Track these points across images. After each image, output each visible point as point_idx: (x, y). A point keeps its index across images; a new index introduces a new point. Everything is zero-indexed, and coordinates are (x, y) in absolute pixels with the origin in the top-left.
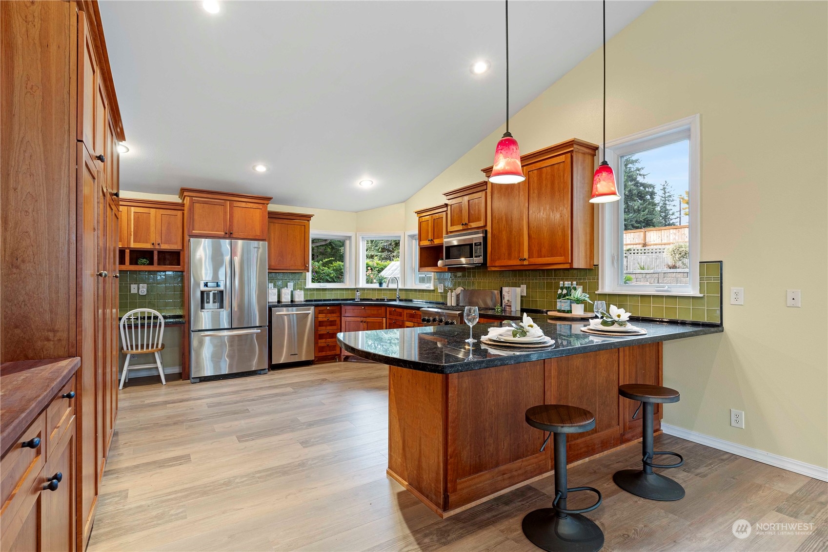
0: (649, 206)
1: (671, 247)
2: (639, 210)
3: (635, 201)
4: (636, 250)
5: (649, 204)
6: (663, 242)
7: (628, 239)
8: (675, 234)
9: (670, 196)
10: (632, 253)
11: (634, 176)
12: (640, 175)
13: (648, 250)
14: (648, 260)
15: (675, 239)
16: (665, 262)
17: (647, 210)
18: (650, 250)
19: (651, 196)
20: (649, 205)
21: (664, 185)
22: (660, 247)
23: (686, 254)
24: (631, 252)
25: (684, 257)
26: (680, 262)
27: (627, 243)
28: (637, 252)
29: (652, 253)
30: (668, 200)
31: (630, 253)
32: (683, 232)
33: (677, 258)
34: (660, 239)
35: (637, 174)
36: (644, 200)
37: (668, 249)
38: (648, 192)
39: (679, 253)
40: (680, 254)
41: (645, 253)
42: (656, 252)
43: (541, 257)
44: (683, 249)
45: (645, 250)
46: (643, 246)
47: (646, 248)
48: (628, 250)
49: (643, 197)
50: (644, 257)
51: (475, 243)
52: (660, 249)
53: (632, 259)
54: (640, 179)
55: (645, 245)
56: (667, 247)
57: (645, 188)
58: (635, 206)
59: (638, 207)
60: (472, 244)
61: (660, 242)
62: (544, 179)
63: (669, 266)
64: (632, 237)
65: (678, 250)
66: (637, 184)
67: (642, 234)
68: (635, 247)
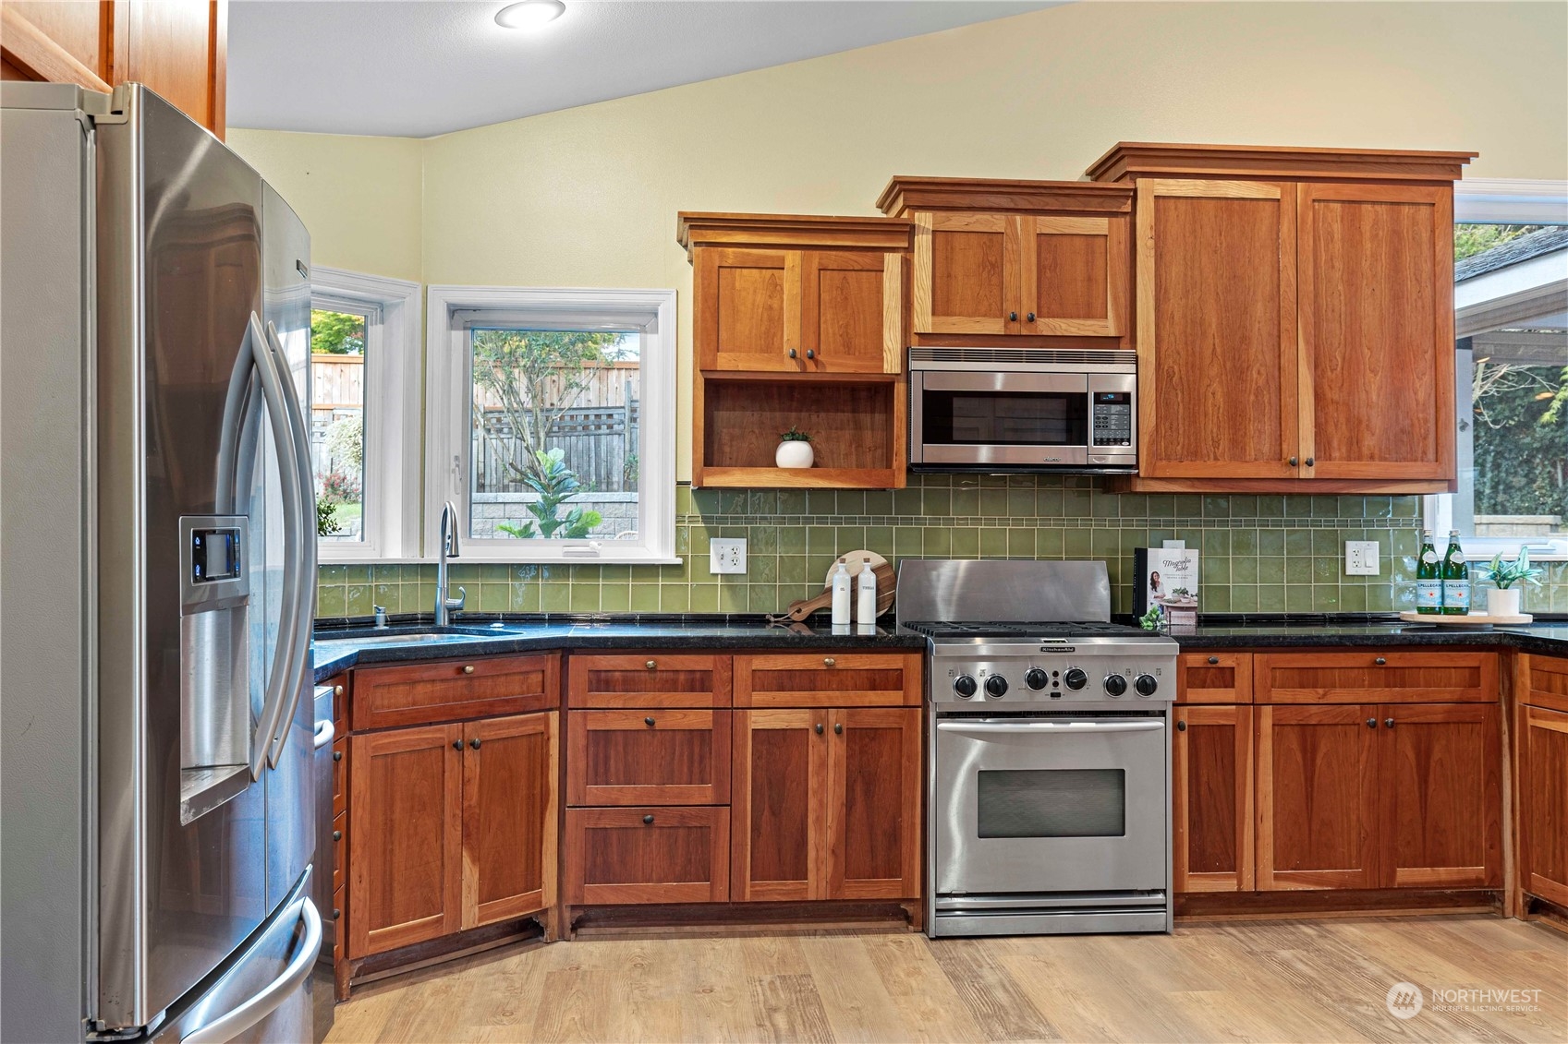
43: (1360, 458)
51: (1097, 395)
60: (1085, 396)
62: (1367, 235)
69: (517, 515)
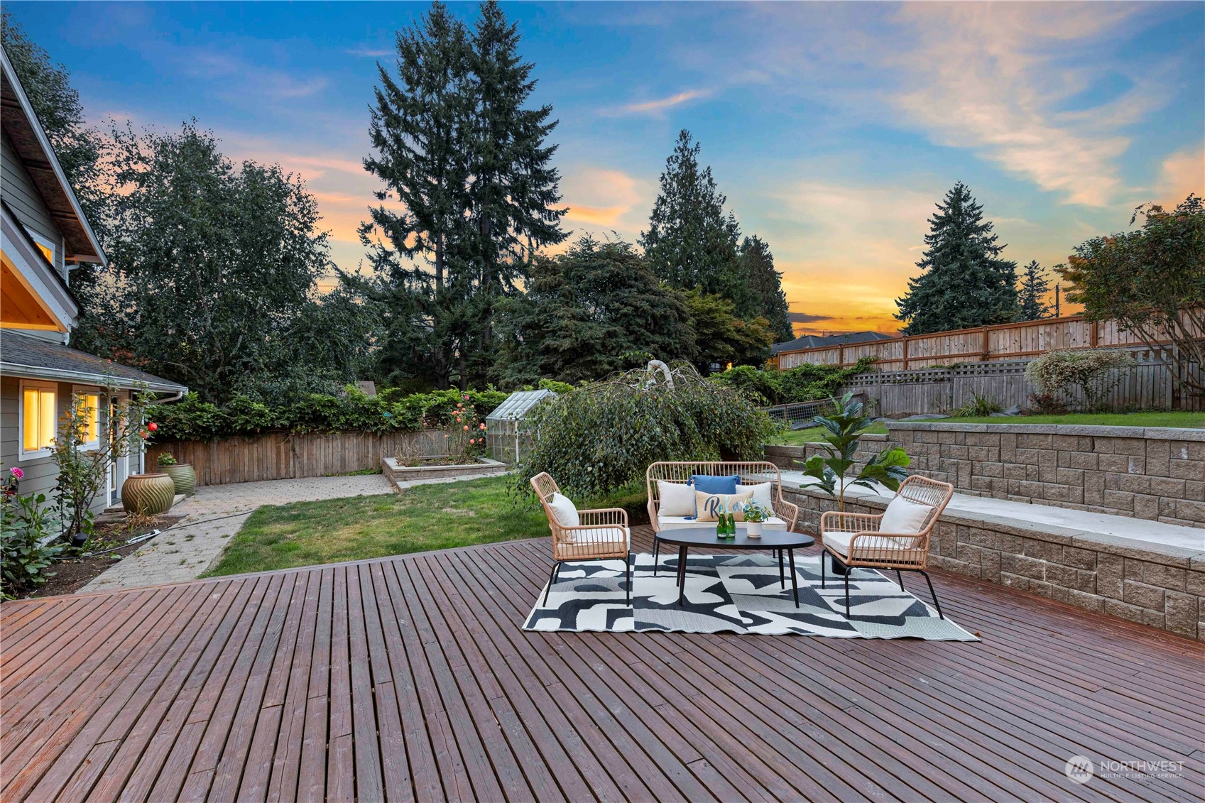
0: (1005, 297)
1: (1040, 361)
2: (987, 304)
3: (981, 289)
4: (969, 367)
5: (1004, 293)
6: (1023, 350)
7: (953, 346)
8: (1049, 334)
9: (1040, 284)
10: (962, 373)
11: (980, 252)
12: (990, 249)
13: (994, 365)
14: (994, 384)
15: (1049, 344)
16: (1029, 388)
17: (1001, 303)
18: (998, 366)
19: (1007, 282)
20: (1004, 295)
21: (1031, 268)
22: (1017, 360)
23: (1073, 373)
24: (958, 370)
25: (1069, 381)
26: (1060, 390)
27: (952, 353)
28: (972, 370)
29: (1001, 371)
30: (1037, 290)
31: (958, 373)
32: (1066, 331)
33: (1053, 383)
34: (1018, 344)
35: (985, 248)
36: (996, 288)
37: (1035, 364)
38: (1001, 276)
39: (1058, 371)
40: (1061, 373)
41: (986, 372)
42: (1009, 371)
44: (1067, 364)
45: (986, 366)
46: (983, 360)
47: (991, 362)
48: (953, 368)
49: (994, 283)
50: (984, 380)
52: (1017, 364)
53: (961, 382)
54: (989, 255)
55: (986, 356)
56: (1034, 360)
57: (997, 269)
58: (981, 297)
59: (987, 299)
61: (1018, 351)
63: (1036, 398)
64: (962, 342)
65: (1057, 366)
66: (984, 263)
67: (981, 336)
68: (967, 360)
69: (948, 441)
